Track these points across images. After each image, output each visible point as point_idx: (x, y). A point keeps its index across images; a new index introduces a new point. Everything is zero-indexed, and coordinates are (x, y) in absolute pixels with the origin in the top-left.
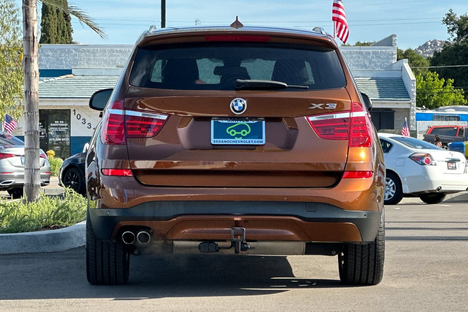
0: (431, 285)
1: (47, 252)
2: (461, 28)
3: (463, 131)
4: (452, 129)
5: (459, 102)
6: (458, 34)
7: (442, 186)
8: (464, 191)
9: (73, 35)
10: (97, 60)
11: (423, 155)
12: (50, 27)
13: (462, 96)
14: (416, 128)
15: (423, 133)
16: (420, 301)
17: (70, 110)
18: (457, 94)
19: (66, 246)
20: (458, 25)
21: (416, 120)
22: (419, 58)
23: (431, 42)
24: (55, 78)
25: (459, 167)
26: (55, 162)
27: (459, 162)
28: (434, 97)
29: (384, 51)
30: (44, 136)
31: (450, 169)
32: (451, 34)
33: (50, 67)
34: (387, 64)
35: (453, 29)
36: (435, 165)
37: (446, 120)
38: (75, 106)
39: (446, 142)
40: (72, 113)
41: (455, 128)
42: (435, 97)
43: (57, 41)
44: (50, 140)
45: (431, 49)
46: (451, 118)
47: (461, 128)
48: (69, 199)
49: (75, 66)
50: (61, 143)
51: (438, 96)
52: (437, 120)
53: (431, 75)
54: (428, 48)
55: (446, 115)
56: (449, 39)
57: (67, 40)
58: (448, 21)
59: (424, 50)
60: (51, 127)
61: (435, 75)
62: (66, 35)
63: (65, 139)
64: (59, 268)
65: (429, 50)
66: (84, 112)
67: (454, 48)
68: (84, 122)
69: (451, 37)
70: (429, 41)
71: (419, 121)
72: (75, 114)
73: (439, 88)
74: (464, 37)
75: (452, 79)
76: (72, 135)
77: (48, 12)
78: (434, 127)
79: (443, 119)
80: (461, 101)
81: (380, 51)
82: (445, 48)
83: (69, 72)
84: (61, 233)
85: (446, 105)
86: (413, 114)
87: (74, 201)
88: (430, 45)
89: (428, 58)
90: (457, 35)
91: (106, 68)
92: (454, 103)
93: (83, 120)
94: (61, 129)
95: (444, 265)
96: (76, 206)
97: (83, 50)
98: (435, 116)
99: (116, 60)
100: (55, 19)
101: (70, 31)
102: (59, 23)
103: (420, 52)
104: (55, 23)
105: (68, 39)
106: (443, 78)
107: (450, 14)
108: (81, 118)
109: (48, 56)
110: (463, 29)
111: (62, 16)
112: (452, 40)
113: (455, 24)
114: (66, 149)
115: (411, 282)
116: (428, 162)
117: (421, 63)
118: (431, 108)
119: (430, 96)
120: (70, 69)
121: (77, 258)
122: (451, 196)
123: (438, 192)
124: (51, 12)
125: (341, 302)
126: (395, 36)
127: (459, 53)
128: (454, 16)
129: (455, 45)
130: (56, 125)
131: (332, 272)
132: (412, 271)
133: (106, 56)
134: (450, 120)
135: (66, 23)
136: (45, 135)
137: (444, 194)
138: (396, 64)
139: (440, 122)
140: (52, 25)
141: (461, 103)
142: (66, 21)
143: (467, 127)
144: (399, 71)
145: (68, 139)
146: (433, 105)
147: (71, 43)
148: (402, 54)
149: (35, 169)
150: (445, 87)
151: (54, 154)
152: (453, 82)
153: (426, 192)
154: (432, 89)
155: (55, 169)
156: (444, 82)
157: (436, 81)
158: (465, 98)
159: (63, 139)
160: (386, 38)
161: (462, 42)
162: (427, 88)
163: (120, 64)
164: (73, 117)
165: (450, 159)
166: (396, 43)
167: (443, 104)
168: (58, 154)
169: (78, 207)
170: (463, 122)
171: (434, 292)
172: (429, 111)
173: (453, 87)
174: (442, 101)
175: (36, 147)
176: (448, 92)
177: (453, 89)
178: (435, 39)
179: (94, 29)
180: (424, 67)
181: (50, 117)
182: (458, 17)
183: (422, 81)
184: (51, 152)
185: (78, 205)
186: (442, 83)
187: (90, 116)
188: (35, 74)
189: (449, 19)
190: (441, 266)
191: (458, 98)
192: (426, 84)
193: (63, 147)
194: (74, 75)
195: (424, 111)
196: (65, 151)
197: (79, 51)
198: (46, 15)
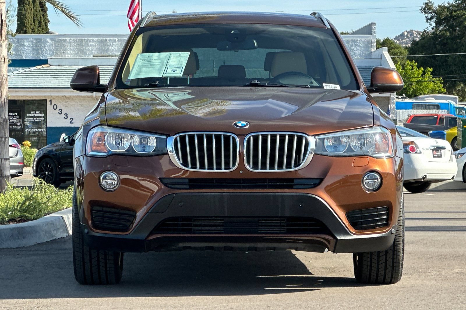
0: (435, 283)
1: (11, 248)
2: (439, 17)
3: (444, 119)
4: (432, 118)
5: (438, 90)
6: (436, 22)
7: (427, 175)
8: (450, 179)
9: (49, 26)
10: (74, 50)
11: (407, 142)
12: (26, 17)
13: (441, 85)
14: (396, 117)
15: (403, 122)
16: (426, 303)
17: (46, 100)
18: (436, 83)
19: (32, 241)
20: (437, 14)
21: (397, 109)
22: (397, 47)
23: (408, 32)
24: (31, 68)
25: (444, 156)
26: (31, 153)
27: (445, 150)
28: (412, 86)
29: (363, 39)
30: (20, 127)
31: (436, 157)
32: (429, 23)
33: (26, 57)
34: (367, 53)
35: (432, 18)
36: (420, 153)
37: (426, 109)
38: (51, 96)
39: (427, 131)
40: (48, 103)
41: (435, 117)
42: (414, 86)
43: (33, 32)
44: (26, 130)
45: (407, 39)
46: (431, 107)
47: (441, 116)
48: (38, 190)
49: (52, 55)
50: (37, 133)
51: (416, 84)
52: (417, 109)
53: (410, 64)
54: (404, 39)
55: (426, 104)
56: (427, 28)
57: (43, 30)
58: (426, 10)
59: (401, 40)
60: (27, 117)
61: (414, 64)
62: (43, 26)
63: (41, 129)
64: (22, 266)
65: (405, 40)
66: (60, 102)
67: (432, 37)
68: (60, 113)
69: (429, 26)
70: (405, 31)
71: (399, 109)
72: (51, 104)
73: (418, 77)
74: (443, 26)
75: (430, 68)
76: (49, 125)
77: (24, 3)
78: (414, 116)
79: (422, 108)
80: (440, 89)
81: (359, 39)
82: (423, 37)
83: (45, 62)
84: (27, 227)
85: (425, 94)
86: (393, 103)
87: (43, 192)
88: (407, 36)
89: (406, 48)
90: (435, 24)
91: (82, 58)
92: (433, 91)
93: (59, 110)
94: (37, 119)
95: (444, 260)
96: (46, 198)
97: (59, 39)
98: (414, 104)
99: (92, 50)
100: (32, 9)
101: (46, 22)
102: (36, 13)
103: (397, 42)
104: (31, 14)
105: (45, 30)
106: (422, 67)
107: (428, 3)
108: (57, 108)
109: (24, 45)
110: (441, 18)
111: (38, 6)
112: (430, 29)
113: (433, 13)
114: (42, 139)
115: (412, 280)
116: (413, 150)
117: (399, 52)
118: (410, 97)
119: (409, 85)
120: (46, 59)
121: (42, 254)
122: (436, 185)
123: (423, 180)
124: (27, 3)
125: (337, 305)
126: (374, 24)
127: (437, 42)
128: (432, 5)
129: (433, 34)
130: (32, 115)
131: (323, 268)
132: (411, 267)
133: (82, 45)
134: (429, 109)
135: (42, 14)
136: (21, 125)
137: (430, 183)
138: (376, 52)
139: (420, 110)
140: (28, 15)
141: (440, 92)
142: (43, 12)
143: (447, 116)
144: (378, 60)
145: (44, 130)
146: (412, 94)
147: (48, 32)
148: (380, 44)
149: (4, 159)
150: (423, 76)
151: (30, 145)
152: (432, 71)
153: (411, 181)
154: (410, 78)
155: (30, 160)
156: (423, 71)
157: (414, 70)
158: (443, 87)
159: (39, 130)
160: (365, 27)
161: (440, 31)
162: (406, 77)
163: (96, 53)
164: (49, 108)
165: (435, 147)
166: (375, 32)
167: (422, 93)
168: (34, 145)
169: (48, 199)
170: (443, 110)
171: (440, 292)
172: (408, 100)
173: (432, 76)
174: (420, 89)
175: (5, 135)
176: (427, 81)
177: (432, 78)
178: (411, 29)
179: (70, 17)
180: (402, 56)
181: (26, 107)
182: (436, 7)
183: (401, 70)
184: (27, 143)
185: (48, 196)
186: (421, 72)
187: (67, 107)
188: (3, 59)
189: (427, 8)
190: (442, 261)
191: (437, 87)
192: (405, 73)
193: (40, 138)
194: (50, 65)
195: (404, 99)
196: (42, 142)
197: (55, 41)
198: (22, 5)
